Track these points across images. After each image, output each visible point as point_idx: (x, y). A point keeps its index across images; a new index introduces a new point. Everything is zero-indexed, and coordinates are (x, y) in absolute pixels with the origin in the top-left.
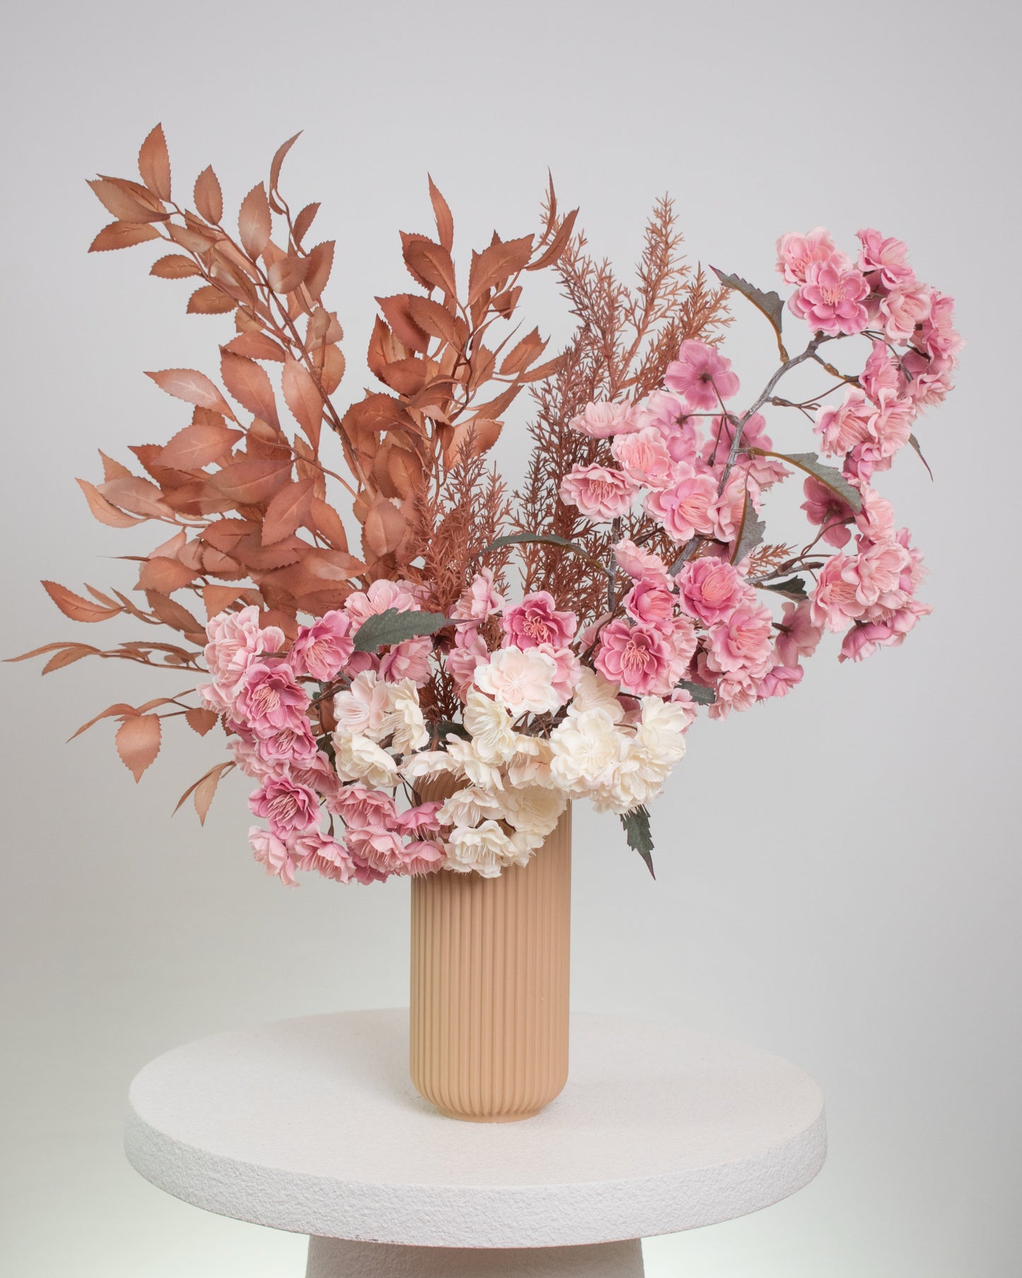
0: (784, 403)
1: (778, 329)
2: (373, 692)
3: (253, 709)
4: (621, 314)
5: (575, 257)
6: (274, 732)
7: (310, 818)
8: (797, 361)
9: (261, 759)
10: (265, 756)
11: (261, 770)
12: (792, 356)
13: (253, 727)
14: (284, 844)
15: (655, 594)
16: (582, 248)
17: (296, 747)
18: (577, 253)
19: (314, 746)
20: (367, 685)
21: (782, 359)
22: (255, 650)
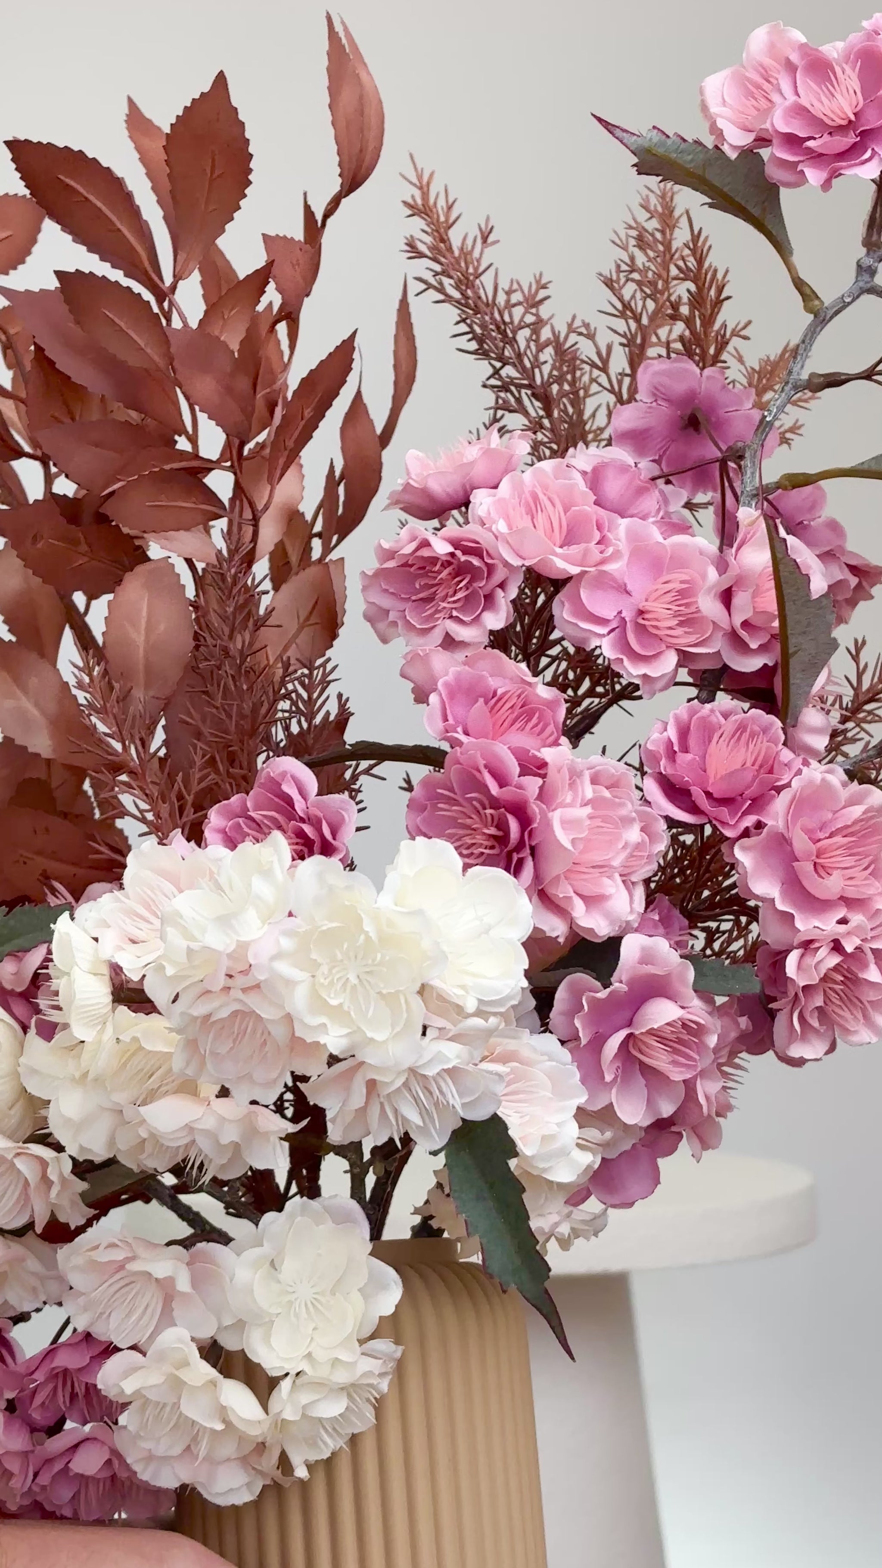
0: (835, 381)
1: (781, 245)
4: (585, 375)
5: (476, 269)
8: (842, 306)
12: (828, 296)
16: (486, 251)
18: (479, 261)
21: (808, 309)
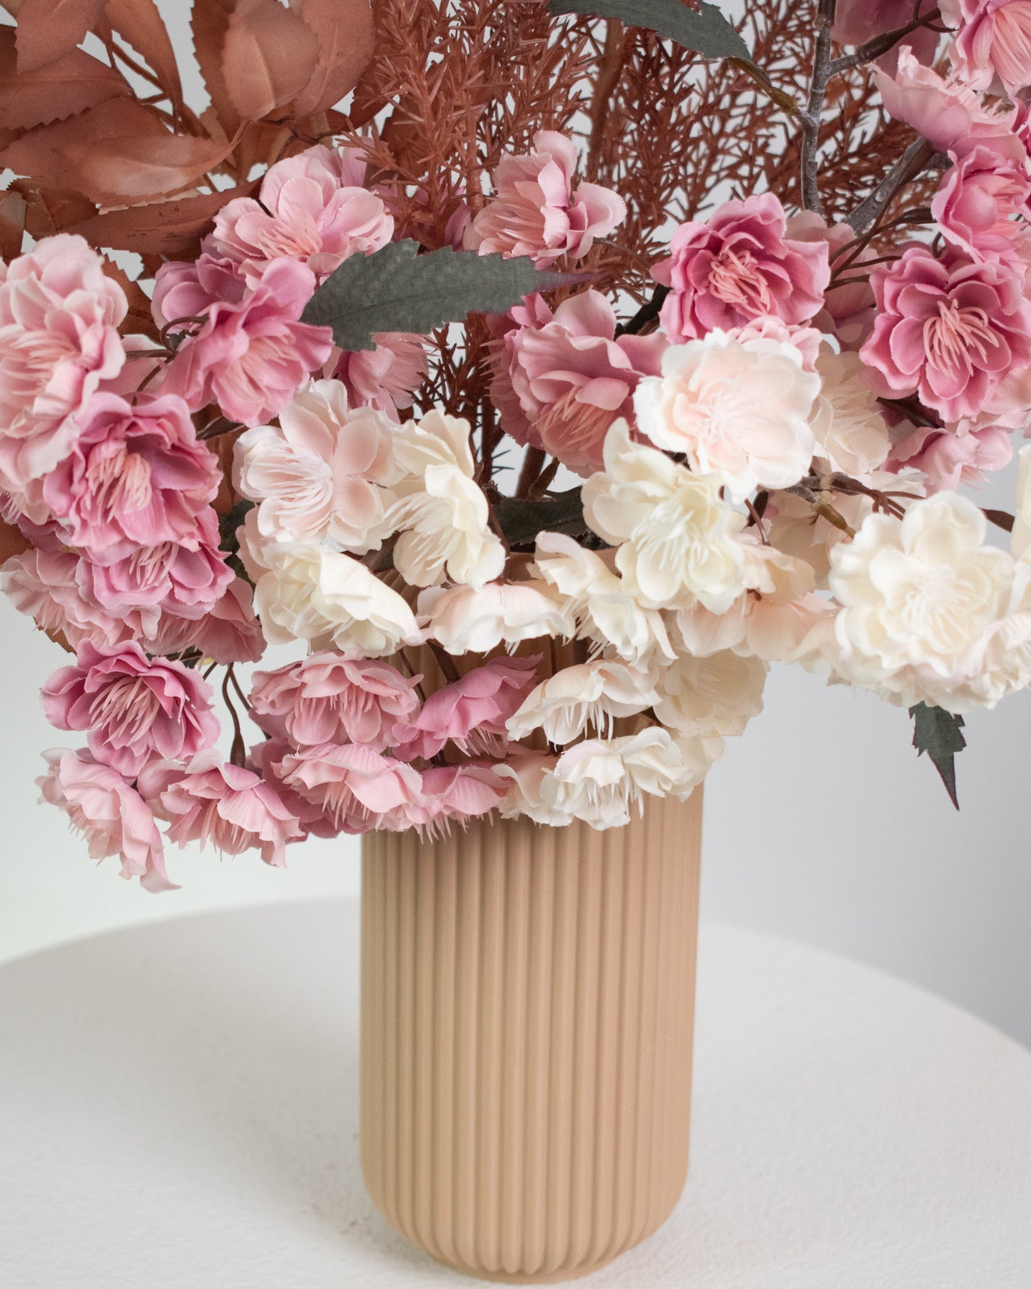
2: (342, 434)
3: (87, 502)
6: (129, 551)
7: (191, 734)
9: (90, 602)
10: (103, 596)
11: (89, 623)
13: (81, 544)
14: (134, 786)
15: (995, 183)
17: (177, 575)
19: (224, 571)
20: (326, 419)
22: (98, 364)
